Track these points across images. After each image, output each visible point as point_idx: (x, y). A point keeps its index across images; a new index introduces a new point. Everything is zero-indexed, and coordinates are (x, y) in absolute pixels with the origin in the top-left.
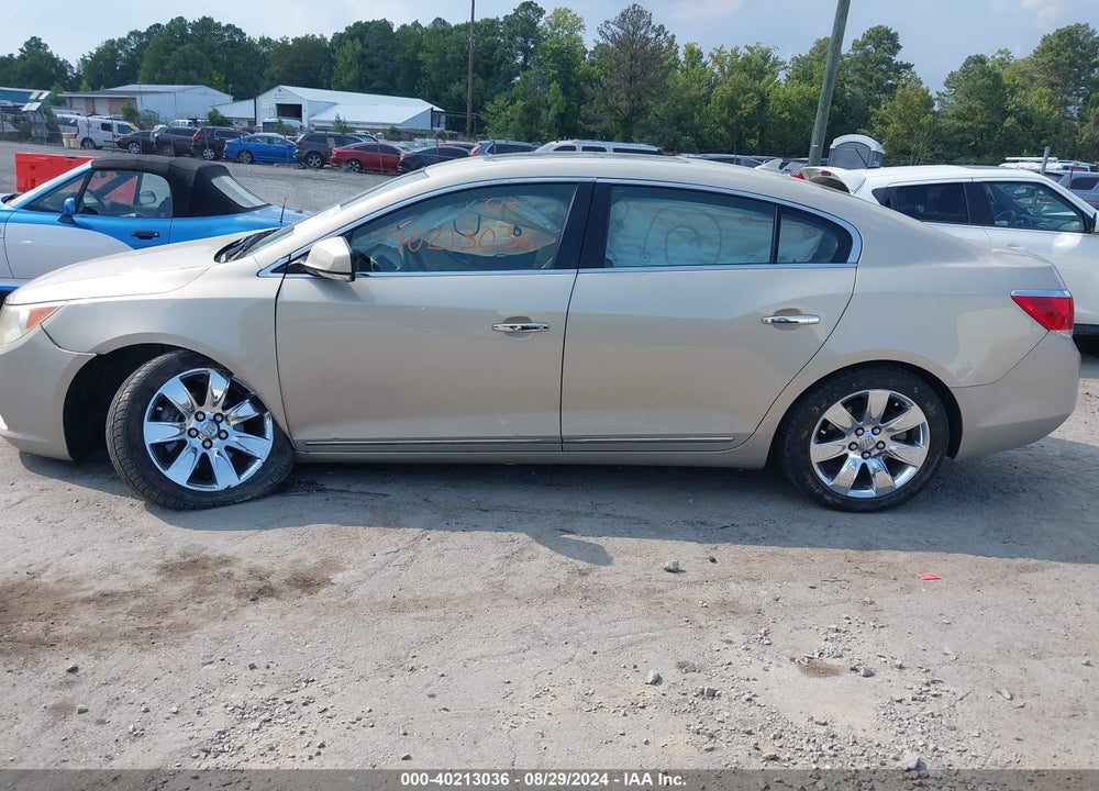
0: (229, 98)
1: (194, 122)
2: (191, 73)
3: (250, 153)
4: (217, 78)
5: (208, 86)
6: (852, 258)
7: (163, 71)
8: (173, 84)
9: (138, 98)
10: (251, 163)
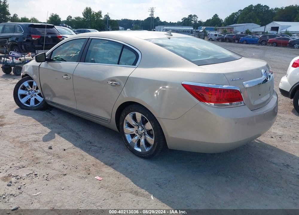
0: (259, 26)
1: (242, 33)
2: (251, 20)
3: (247, 41)
4: (258, 21)
5: (255, 23)
6: (137, 65)
7: (243, 20)
8: (245, 23)
9: (234, 27)
10: (246, 44)
